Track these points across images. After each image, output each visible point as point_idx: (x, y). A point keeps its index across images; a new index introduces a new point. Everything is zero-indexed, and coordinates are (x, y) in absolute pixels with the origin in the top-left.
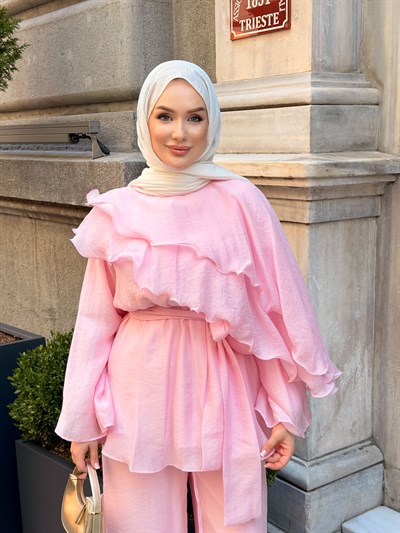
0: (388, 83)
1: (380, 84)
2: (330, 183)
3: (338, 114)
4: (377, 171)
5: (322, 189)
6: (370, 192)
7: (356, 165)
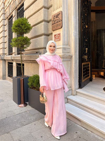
0: (71, 46)
1: (70, 46)
2: (64, 56)
3: (65, 49)
4: (70, 55)
5: (64, 57)
6: (69, 58)
7: (67, 55)
